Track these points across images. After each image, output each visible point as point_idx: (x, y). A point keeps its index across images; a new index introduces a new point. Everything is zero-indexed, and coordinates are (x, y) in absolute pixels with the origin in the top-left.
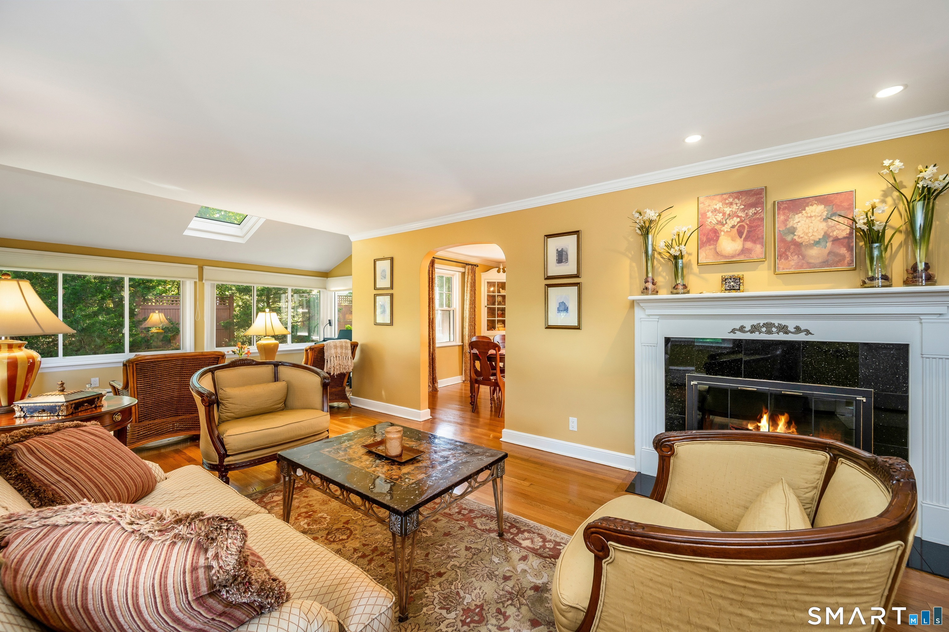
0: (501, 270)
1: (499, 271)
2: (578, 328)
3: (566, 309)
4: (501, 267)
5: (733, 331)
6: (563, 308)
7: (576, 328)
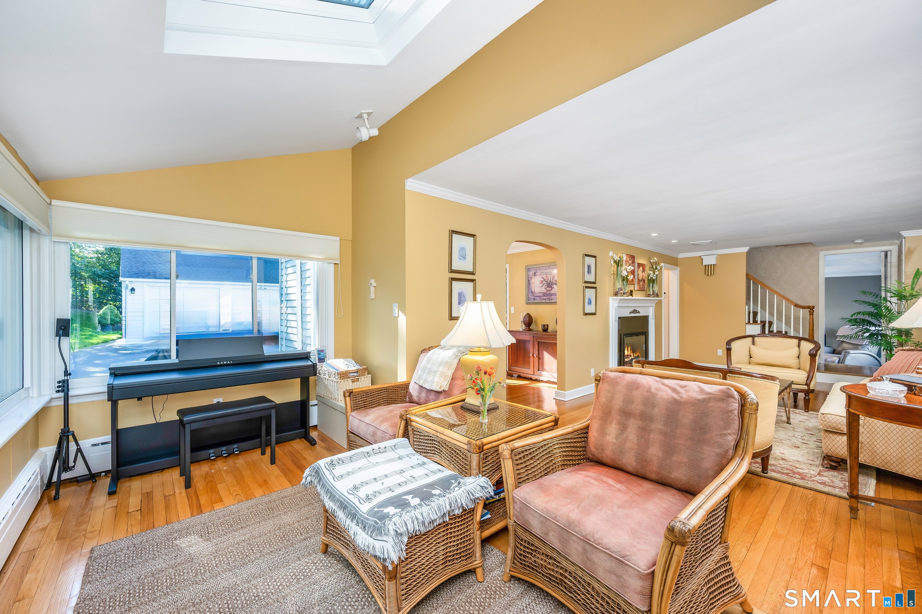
3: (591, 303)
7: (594, 314)
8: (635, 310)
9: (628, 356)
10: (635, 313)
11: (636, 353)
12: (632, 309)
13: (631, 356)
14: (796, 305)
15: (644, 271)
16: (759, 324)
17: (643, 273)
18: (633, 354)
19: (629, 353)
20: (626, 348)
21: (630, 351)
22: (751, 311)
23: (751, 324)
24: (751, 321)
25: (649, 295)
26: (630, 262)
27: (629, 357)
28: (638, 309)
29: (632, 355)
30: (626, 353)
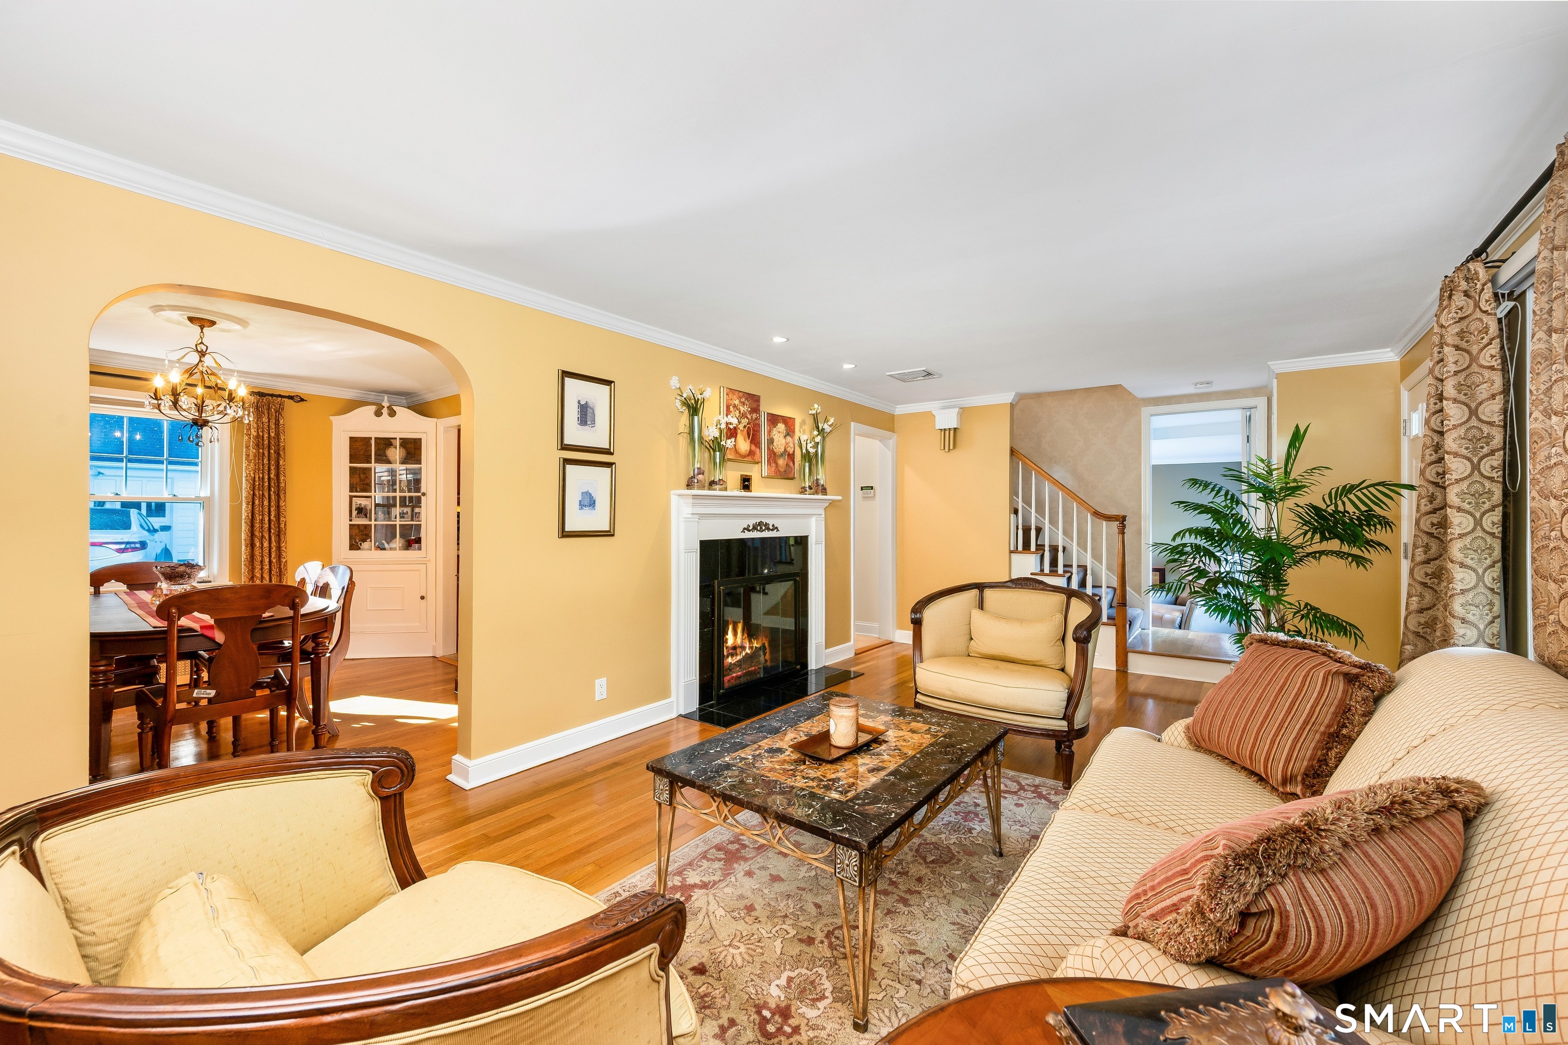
0: (385, 411)
1: (378, 413)
2: (609, 534)
3: (592, 504)
4: (386, 404)
5: (747, 529)
6: (588, 502)
7: (608, 534)
8: (760, 524)
9: (735, 648)
10: (761, 531)
11: (756, 639)
12: (751, 522)
13: (743, 648)
14: (1096, 514)
15: (790, 432)
16: (1033, 553)
17: (789, 438)
18: (750, 642)
19: (739, 641)
20: (731, 627)
21: (743, 635)
22: (1020, 527)
23: (1020, 552)
24: (1020, 548)
25: (803, 491)
26: (742, 409)
27: (738, 650)
28: (771, 522)
29: (747, 645)
30: (730, 639)
